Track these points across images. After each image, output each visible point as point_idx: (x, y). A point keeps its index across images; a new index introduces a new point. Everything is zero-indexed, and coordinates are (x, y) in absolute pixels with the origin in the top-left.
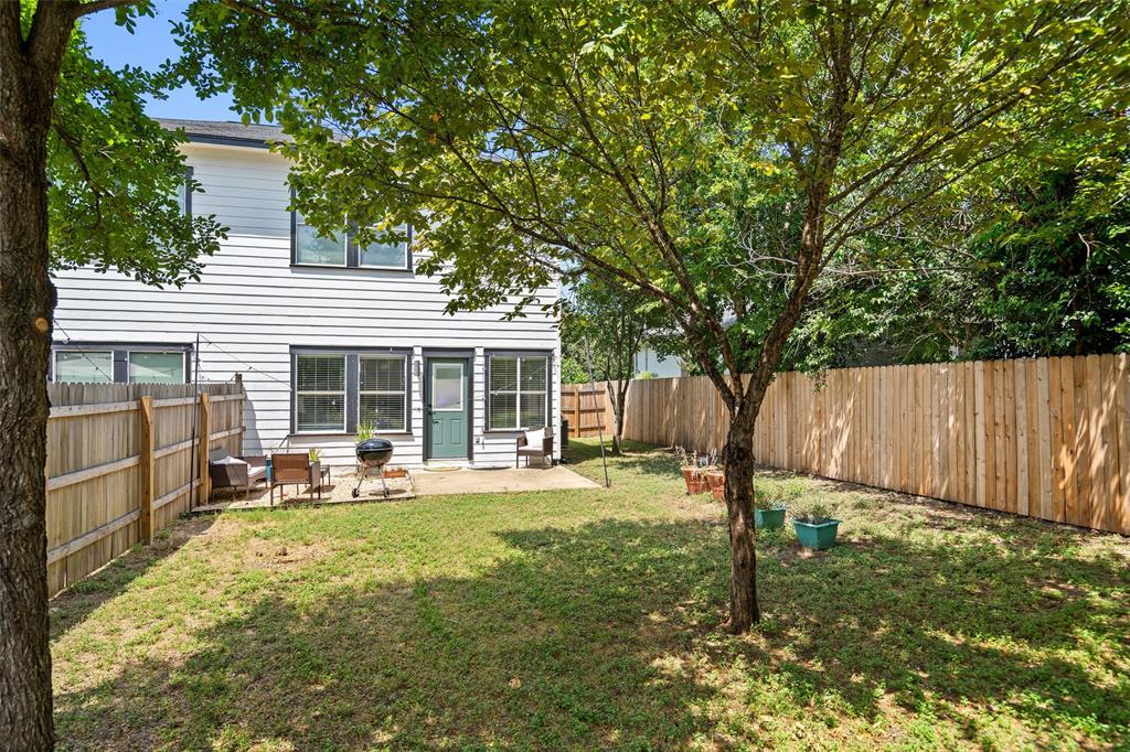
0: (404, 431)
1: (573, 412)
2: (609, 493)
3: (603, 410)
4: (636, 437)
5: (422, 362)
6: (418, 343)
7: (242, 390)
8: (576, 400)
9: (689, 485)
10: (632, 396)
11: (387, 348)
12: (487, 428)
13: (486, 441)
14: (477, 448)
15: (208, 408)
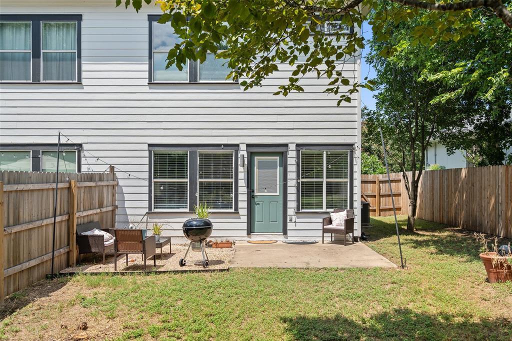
0: (233, 210)
1: (375, 196)
2: (404, 274)
3: (399, 195)
4: (427, 216)
5: (246, 156)
6: (243, 141)
7: (114, 178)
8: (377, 186)
9: (489, 272)
10: (424, 184)
11: (219, 145)
12: (298, 209)
13: (297, 220)
14: (290, 226)
15: (75, 191)
